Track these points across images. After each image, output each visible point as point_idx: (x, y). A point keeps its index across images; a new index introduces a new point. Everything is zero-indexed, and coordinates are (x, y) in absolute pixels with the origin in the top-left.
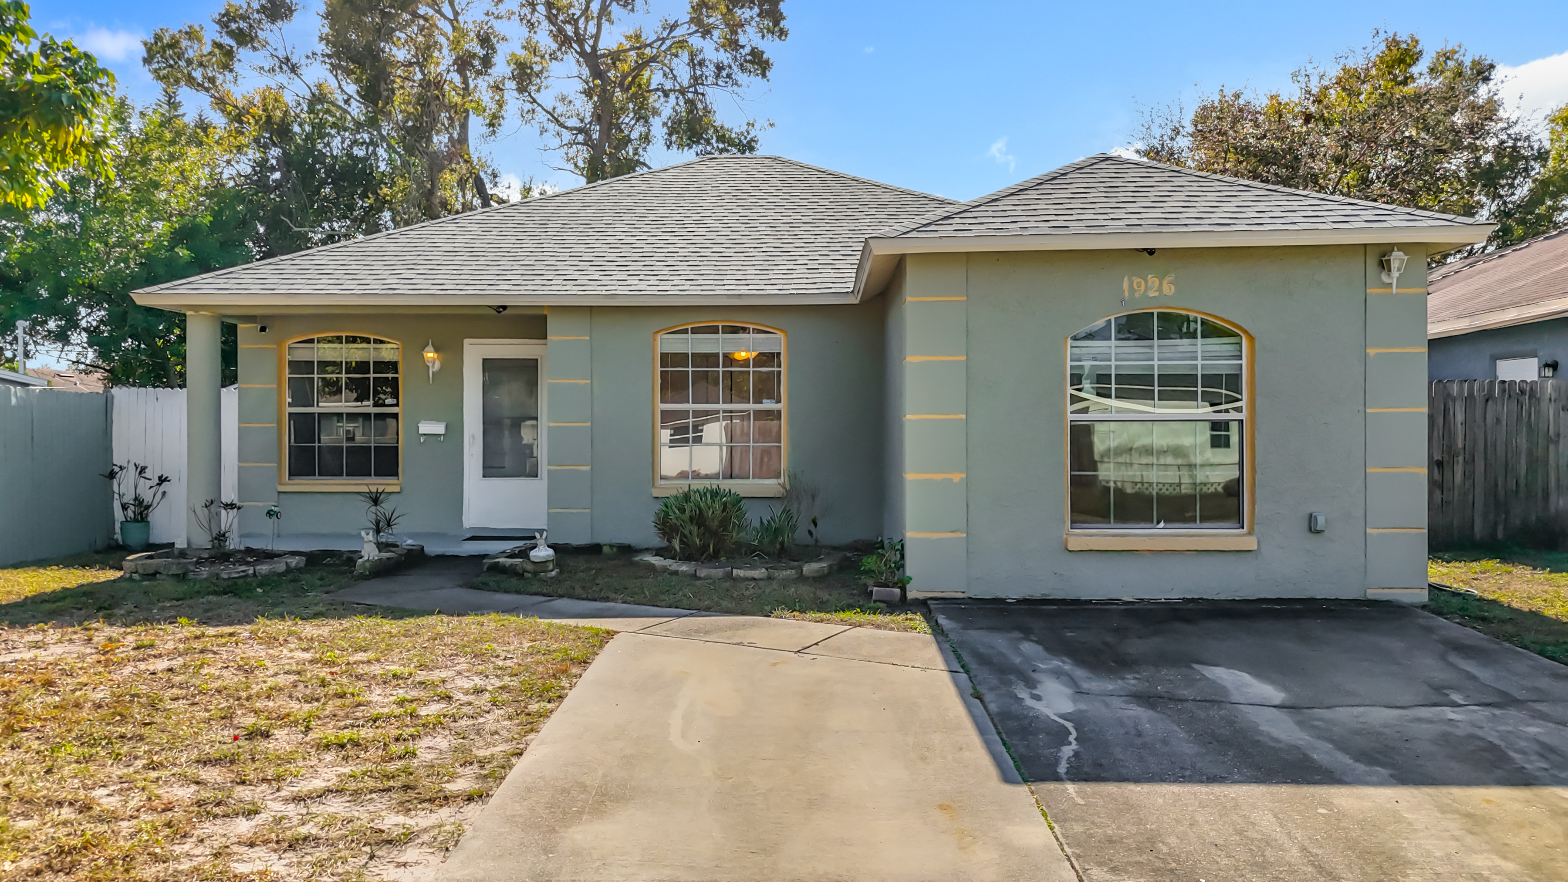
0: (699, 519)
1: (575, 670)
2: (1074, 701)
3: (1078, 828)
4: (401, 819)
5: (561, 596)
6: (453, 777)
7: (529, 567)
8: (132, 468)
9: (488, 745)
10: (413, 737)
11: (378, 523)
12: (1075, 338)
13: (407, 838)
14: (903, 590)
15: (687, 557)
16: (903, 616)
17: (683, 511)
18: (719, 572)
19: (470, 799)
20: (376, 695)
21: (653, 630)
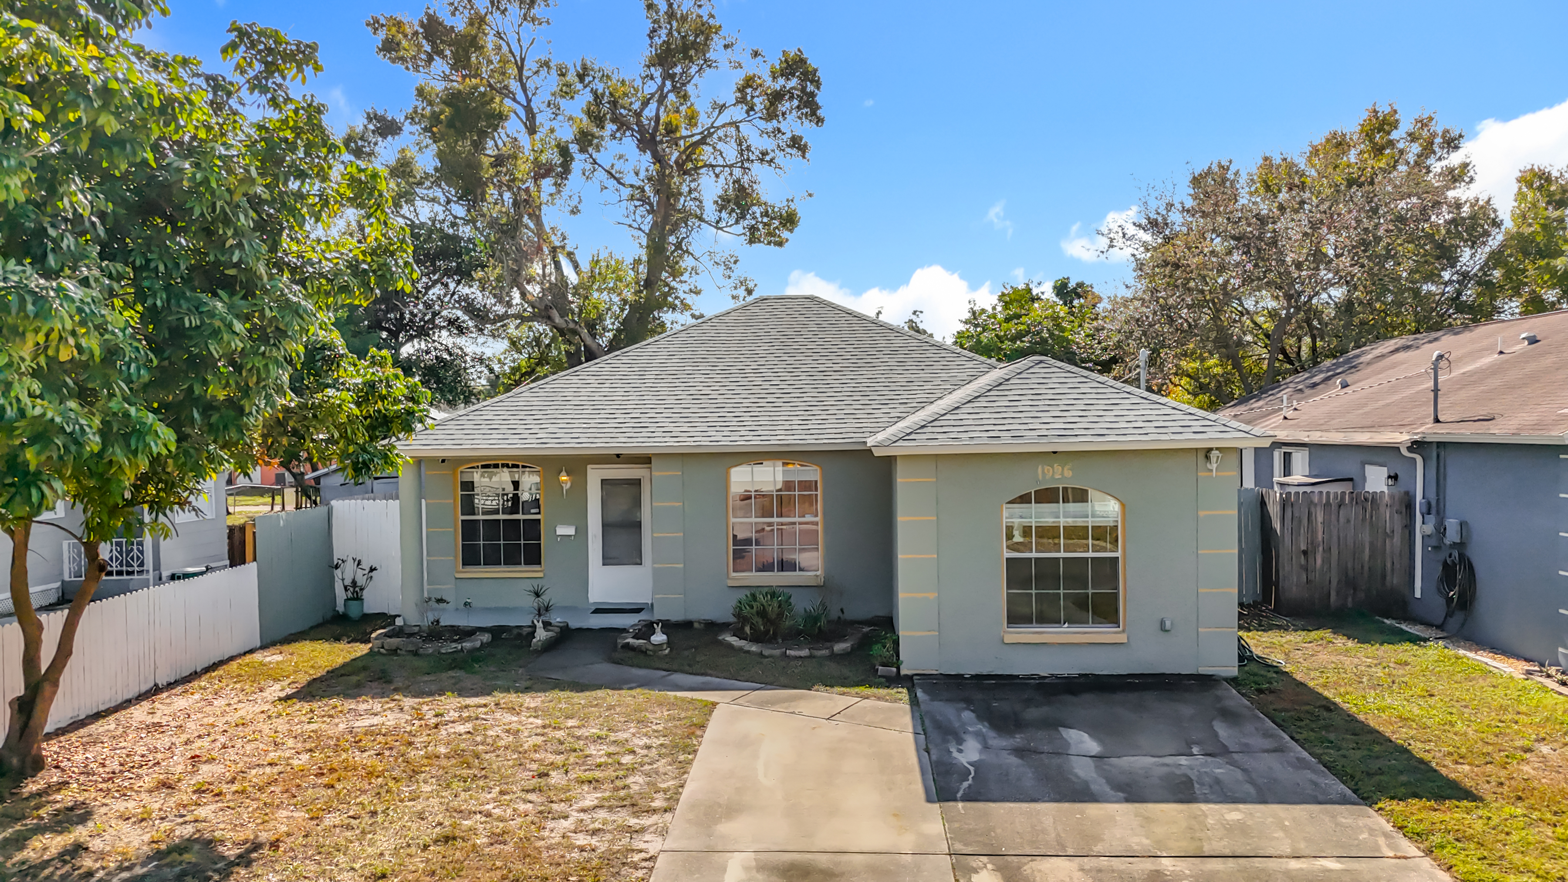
0: (762, 613)
1: (699, 733)
2: (980, 753)
3: (957, 825)
4: (636, 821)
5: (676, 671)
6: (653, 800)
7: (651, 647)
8: (350, 561)
9: (664, 781)
10: (625, 777)
11: (539, 610)
12: (1010, 502)
13: (642, 830)
14: (898, 669)
15: (755, 638)
16: (895, 690)
17: (752, 607)
18: (777, 652)
19: (666, 811)
20: (592, 750)
21: (740, 701)
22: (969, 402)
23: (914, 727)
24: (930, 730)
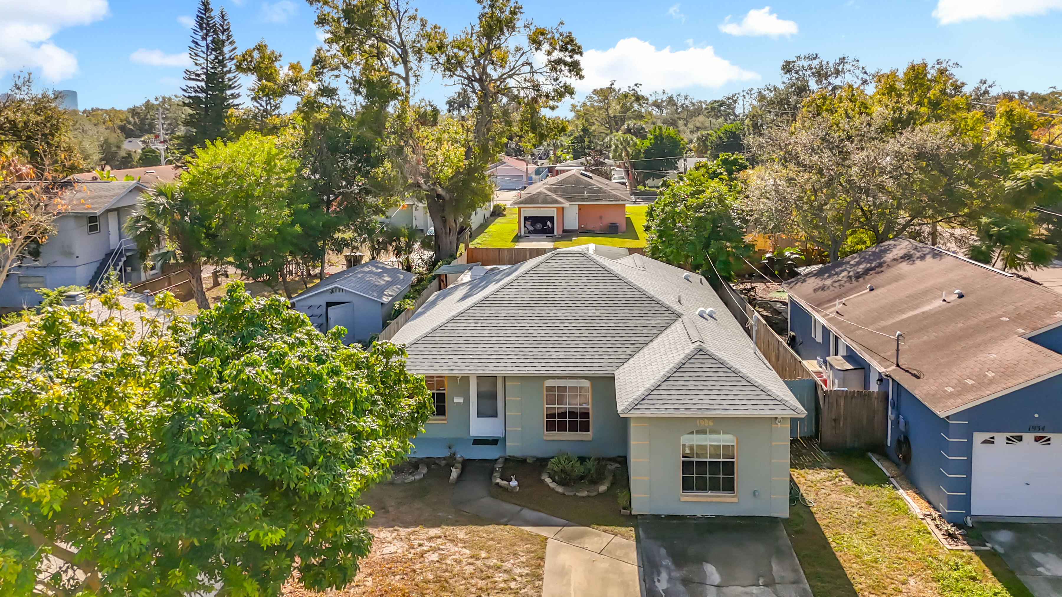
0: (564, 471)
1: (542, 564)
2: (668, 582)
5: (524, 507)
7: (510, 488)
14: (630, 511)
16: (629, 528)
17: (558, 467)
18: (572, 494)
21: (558, 536)
22: (665, 381)
23: (638, 563)
24: (646, 564)
